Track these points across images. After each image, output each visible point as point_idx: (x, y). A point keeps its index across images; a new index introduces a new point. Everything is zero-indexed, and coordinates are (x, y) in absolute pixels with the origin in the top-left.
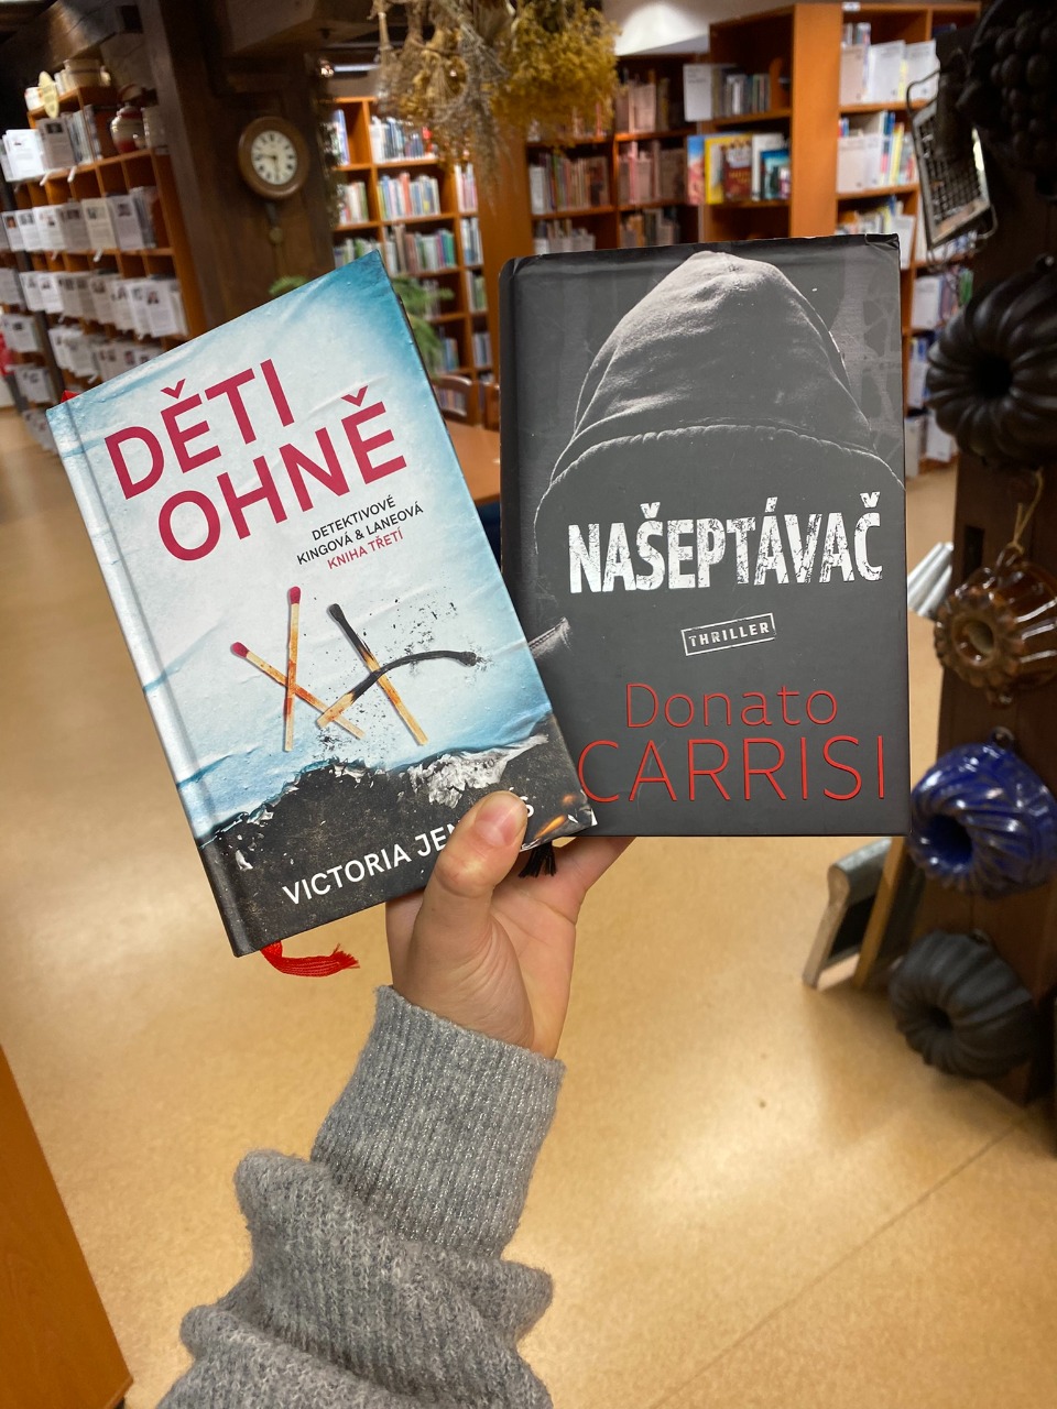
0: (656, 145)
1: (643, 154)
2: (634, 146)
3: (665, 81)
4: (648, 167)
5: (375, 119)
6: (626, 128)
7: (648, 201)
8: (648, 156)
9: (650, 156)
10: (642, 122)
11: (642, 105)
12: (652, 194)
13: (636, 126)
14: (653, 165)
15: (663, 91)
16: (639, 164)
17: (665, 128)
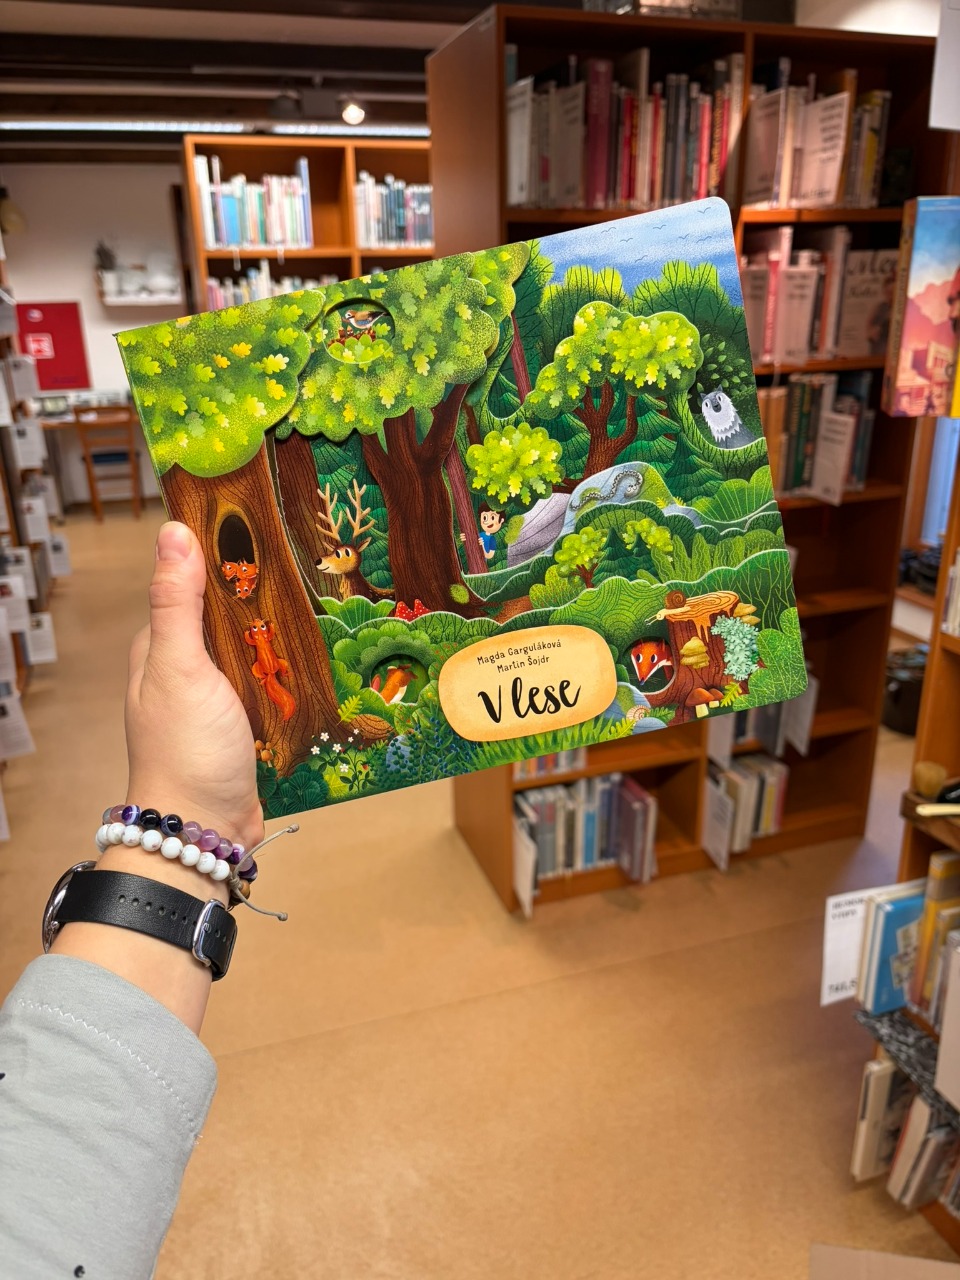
0: (840, 238)
1: (805, 256)
2: (787, 233)
3: (879, 97)
4: (812, 283)
5: (364, 176)
6: (768, 193)
7: (801, 360)
8: (813, 262)
9: (822, 261)
10: (809, 184)
11: (815, 141)
12: (813, 345)
13: (795, 193)
14: (822, 279)
15: (872, 118)
16: (790, 277)
17: (865, 200)
